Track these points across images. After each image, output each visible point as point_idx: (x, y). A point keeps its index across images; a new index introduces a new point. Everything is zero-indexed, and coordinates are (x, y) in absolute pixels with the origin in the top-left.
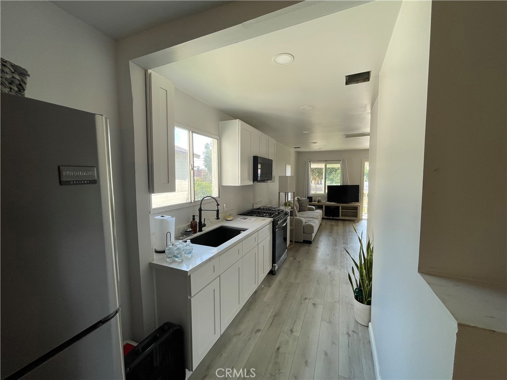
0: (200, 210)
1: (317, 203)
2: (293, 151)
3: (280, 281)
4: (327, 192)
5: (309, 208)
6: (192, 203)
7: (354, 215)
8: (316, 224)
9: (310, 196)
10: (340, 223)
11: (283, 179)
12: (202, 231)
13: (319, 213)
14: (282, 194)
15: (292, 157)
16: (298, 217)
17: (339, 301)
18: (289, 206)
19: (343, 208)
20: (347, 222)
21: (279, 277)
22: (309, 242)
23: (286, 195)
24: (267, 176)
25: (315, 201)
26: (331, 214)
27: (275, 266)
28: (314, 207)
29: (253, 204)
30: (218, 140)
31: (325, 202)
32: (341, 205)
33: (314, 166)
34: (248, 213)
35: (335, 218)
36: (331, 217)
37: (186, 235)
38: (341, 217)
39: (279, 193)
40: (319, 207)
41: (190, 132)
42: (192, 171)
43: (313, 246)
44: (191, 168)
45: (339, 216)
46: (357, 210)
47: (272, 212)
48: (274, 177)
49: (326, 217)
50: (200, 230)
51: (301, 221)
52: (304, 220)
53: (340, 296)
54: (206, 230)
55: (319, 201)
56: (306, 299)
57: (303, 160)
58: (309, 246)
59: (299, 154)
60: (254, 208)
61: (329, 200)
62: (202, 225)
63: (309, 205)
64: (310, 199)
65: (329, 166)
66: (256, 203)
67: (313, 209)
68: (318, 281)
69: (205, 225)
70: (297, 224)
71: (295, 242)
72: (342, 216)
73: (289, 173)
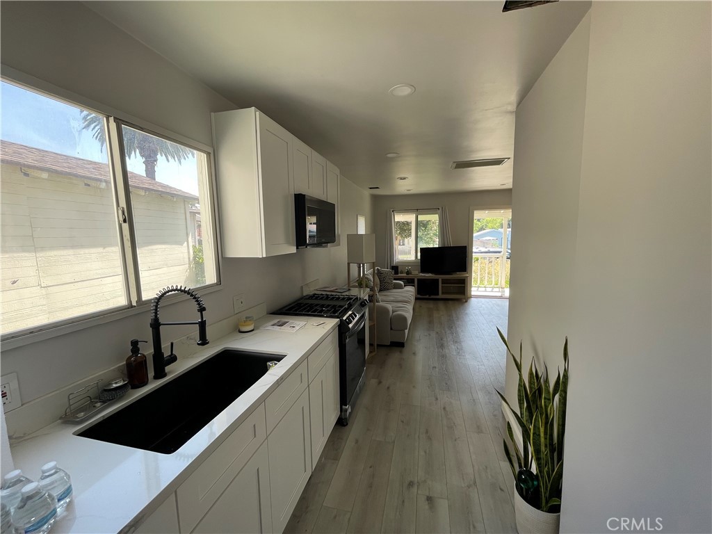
0: (156, 325)
1: (405, 275)
2: (367, 193)
3: (357, 441)
4: (419, 257)
5: (395, 284)
6: (132, 307)
7: (459, 292)
8: (408, 312)
9: (394, 264)
10: (441, 305)
11: (354, 239)
12: (164, 375)
13: (410, 291)
14: (354, 267)
15: (367, 205)
16: (381, 304)
17: (475, 483)
18: (367, 286)
19: (444, 282)
20: (450, 302)
21: (355, 430)
22: (400, 345)
23: (360, 267)
24: (327, 235)
25: (402, 273)
26: (426, 291)
27: (346, 410)
28: (402, 283)
29: (302, 287)
30: (208, 154)
31: (417, 274)
32: (440, 277)
33: (399, 218)
34: (290, 309)
35: (432, 297)
36: (427, 297)
37: (104, 402)
38: (441, 296)
39: (349, 264)
40: (409, 282)
41: (111, 119)
42: (126, 226)
43: (406, 349)
44: (121, 219)
45: (438, 294)
46: (464, 283)
47: (338, 303)
48: (339, 236)
49: (419, 296)
50: (160, 374)
51: (386, 311)
52: (390, 307)
53: (473, 466)
54: (176, 370)
55: (408, 273)
56: (411, 484)
57: (382, 208)
58: (401, 352)
59: (376, 199)
60: (304, 295)
61: (422, 271)
62: (162, 362)
63: (395, 279)
64: (395, 269)
65: (421, 218)
66: (307, 284)
67: (401, 284)
68: (427, 432)
69: (173, 359)
70: (380, 316)
71: (378, 345)
72: (443, 293)
73: (362, 230)
